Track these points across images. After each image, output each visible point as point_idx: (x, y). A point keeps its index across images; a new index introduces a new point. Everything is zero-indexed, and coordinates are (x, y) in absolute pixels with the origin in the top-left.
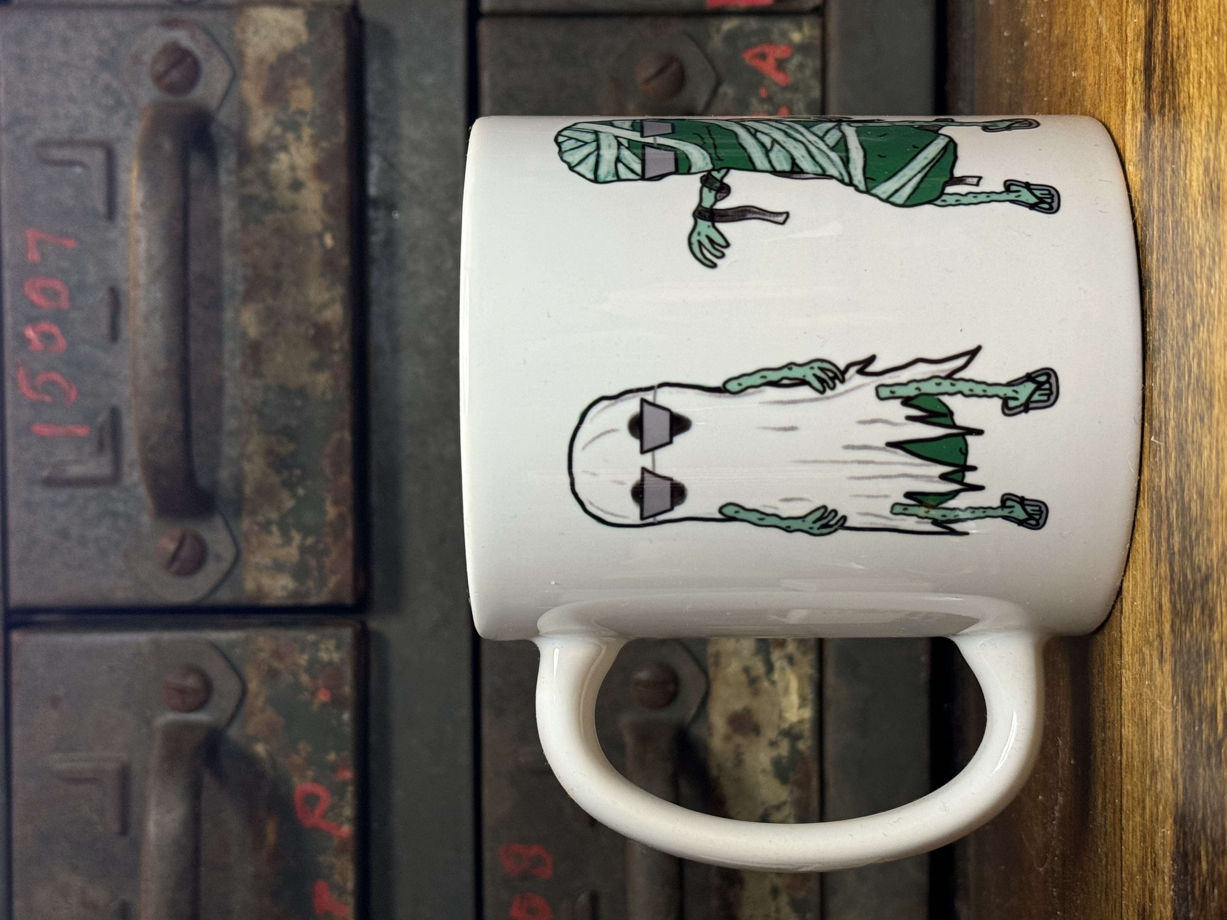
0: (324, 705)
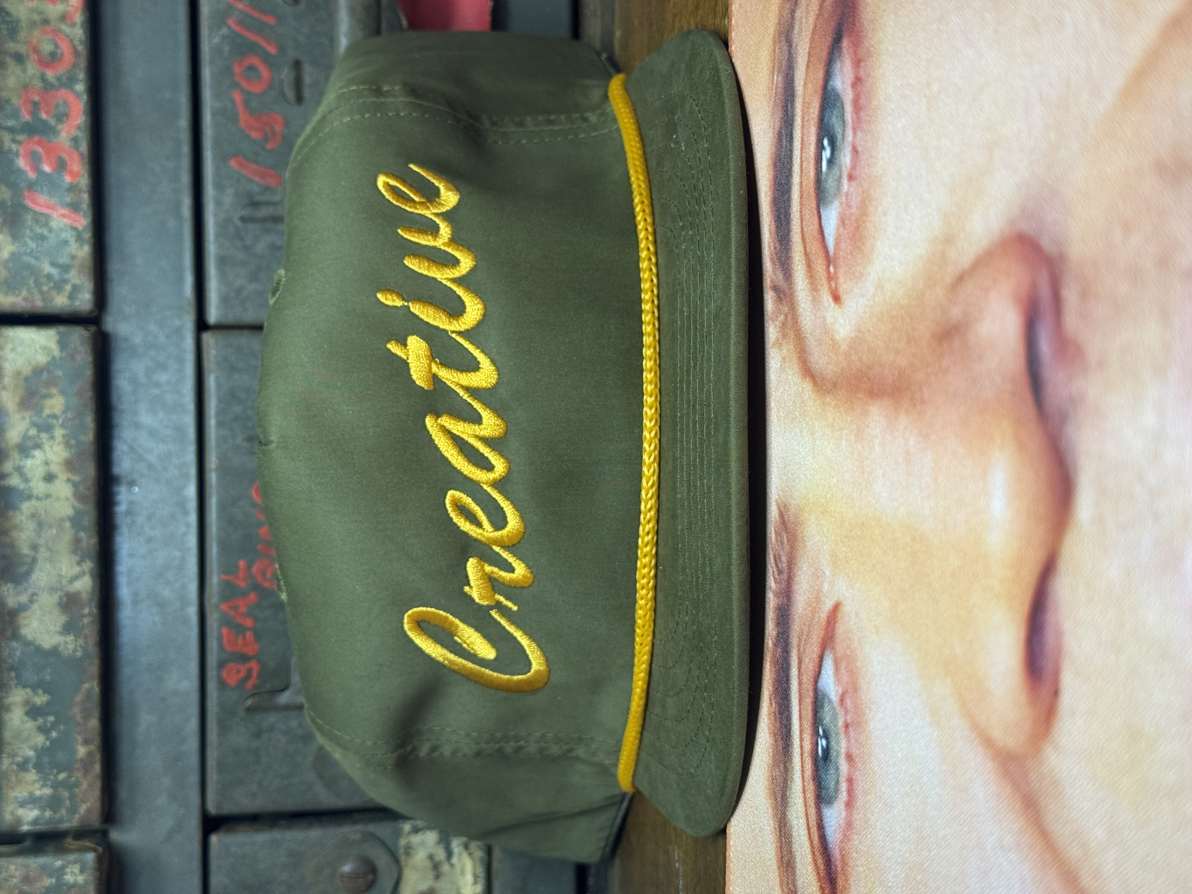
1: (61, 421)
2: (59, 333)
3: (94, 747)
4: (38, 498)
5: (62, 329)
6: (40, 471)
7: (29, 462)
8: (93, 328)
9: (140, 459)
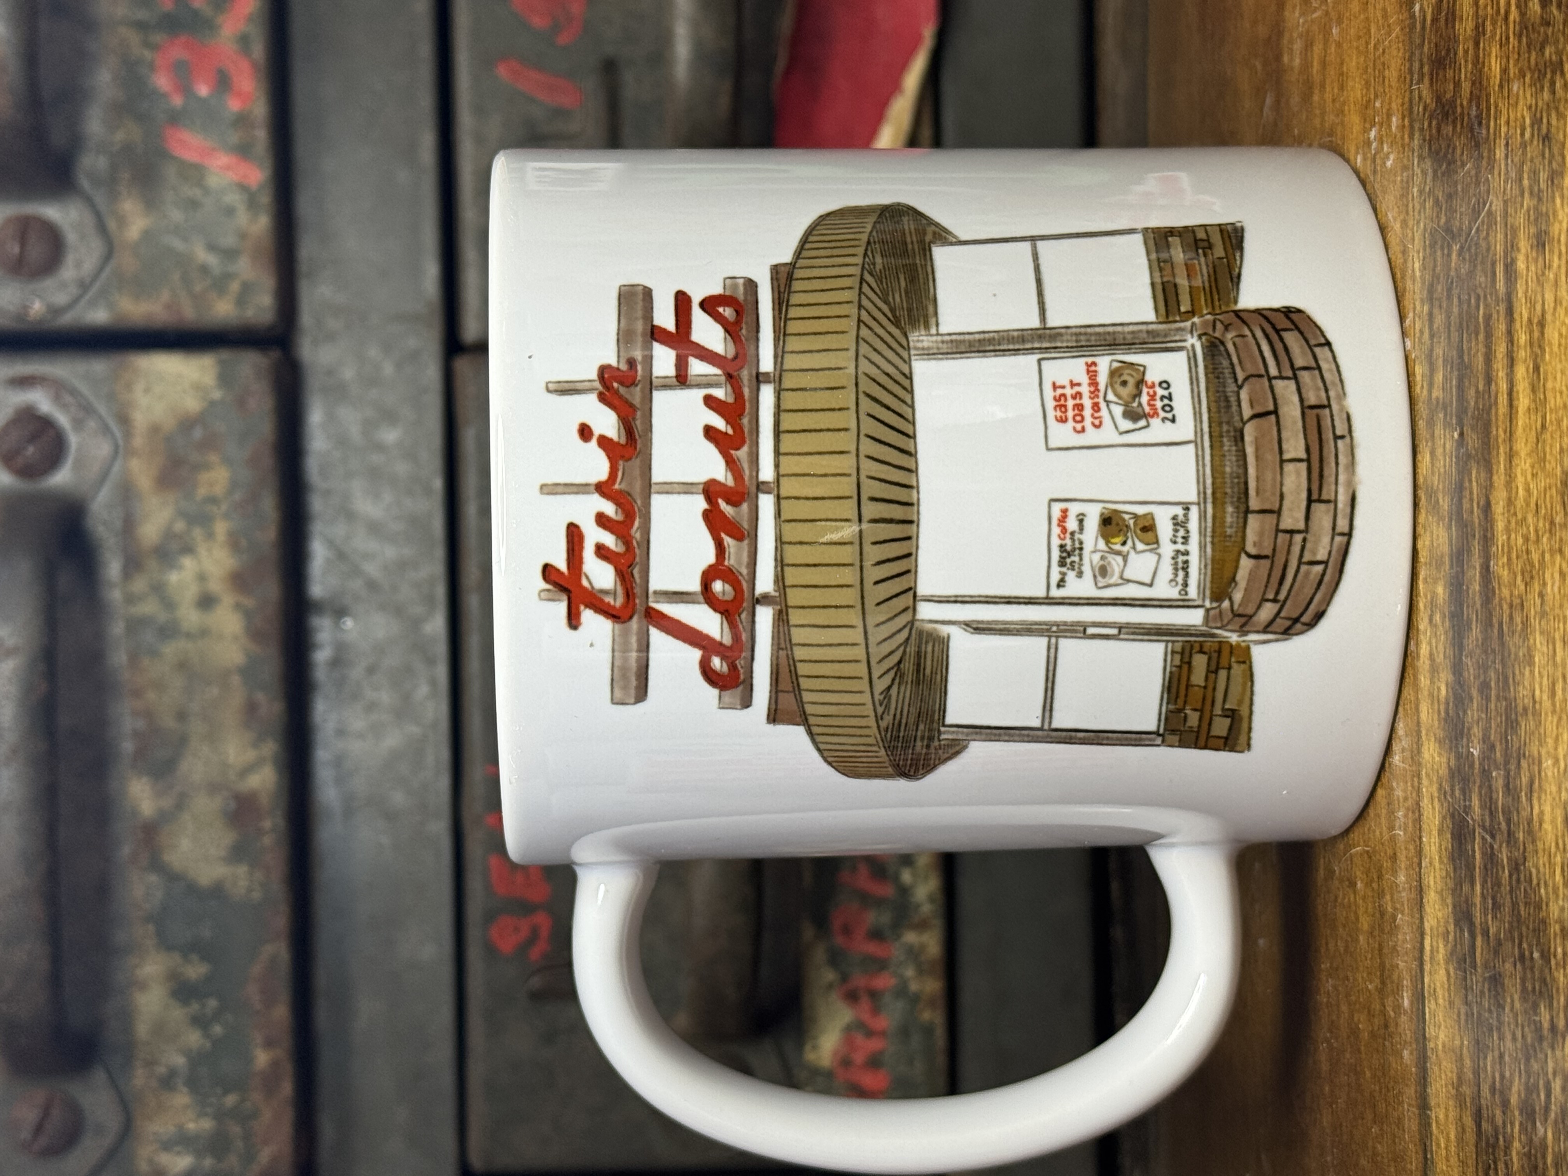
1: (224, 507)
2: (222, 363)
3: (282, 1052)
4: (189, 635)
5: (226, 354)
6: (192, 592)
7: (173, 577)
8: (275, 354)
9: (356, 571)
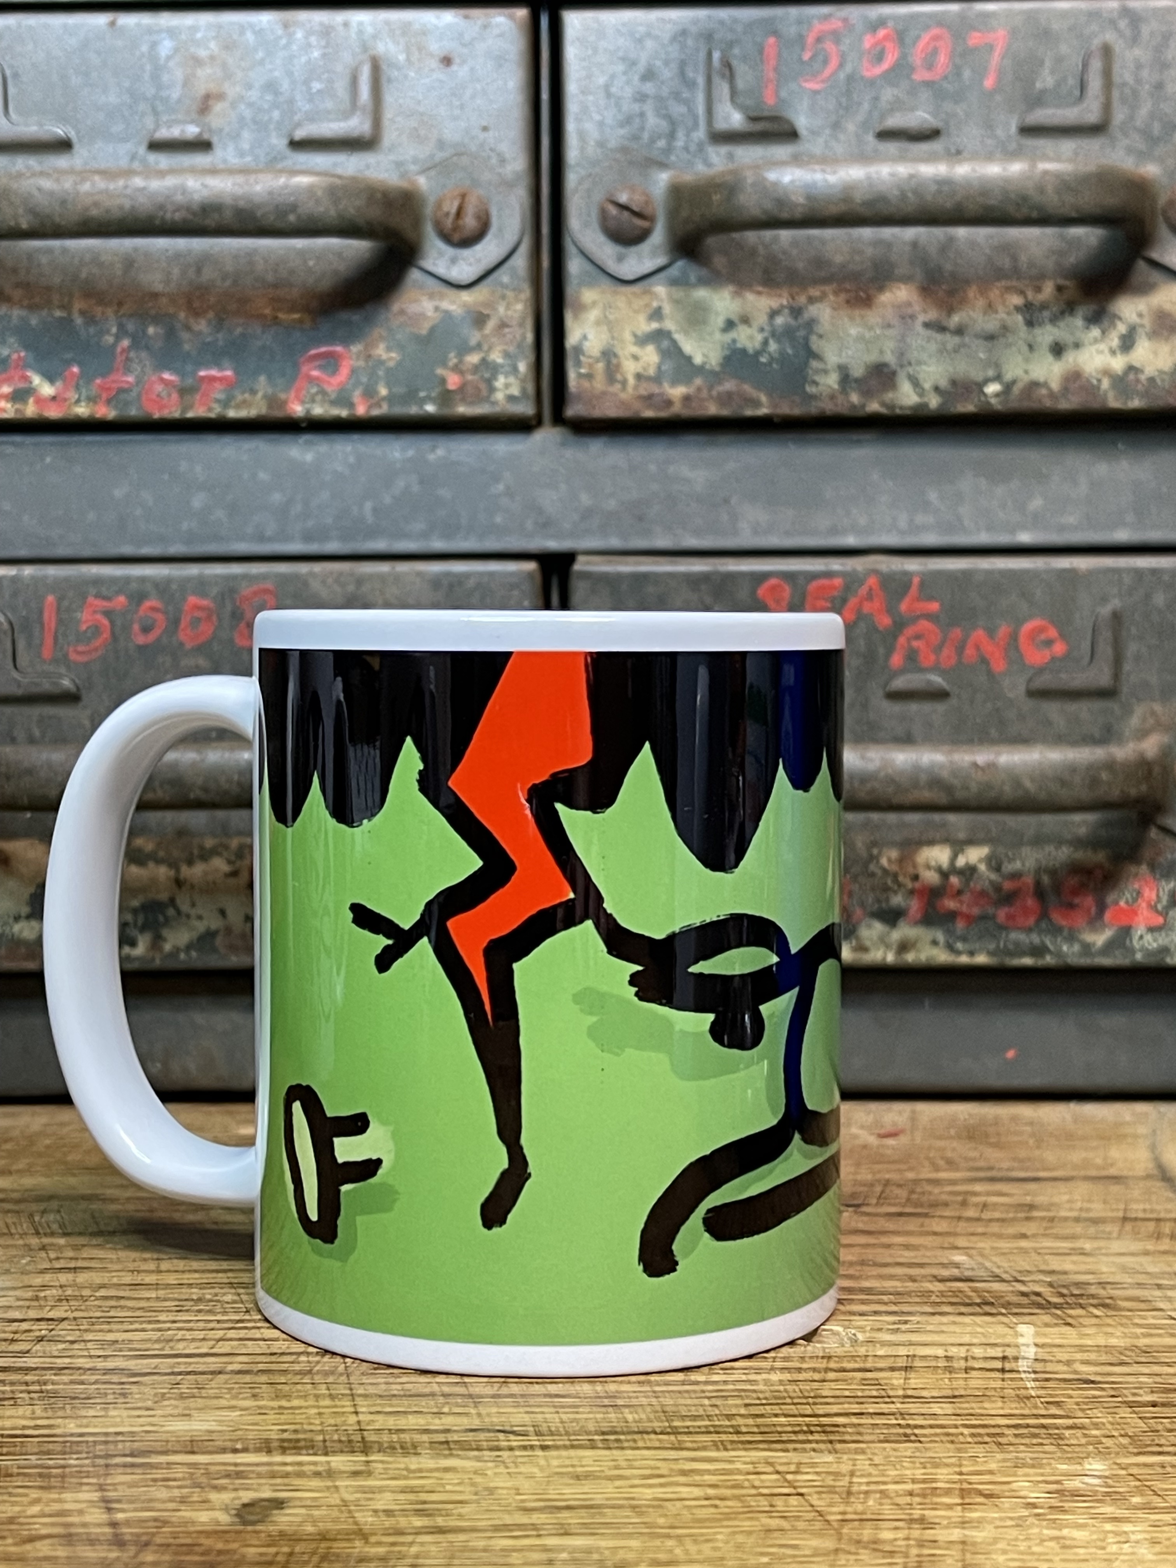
0: (443, 381)
4: (1030, 335)
6: (1066, 337)
